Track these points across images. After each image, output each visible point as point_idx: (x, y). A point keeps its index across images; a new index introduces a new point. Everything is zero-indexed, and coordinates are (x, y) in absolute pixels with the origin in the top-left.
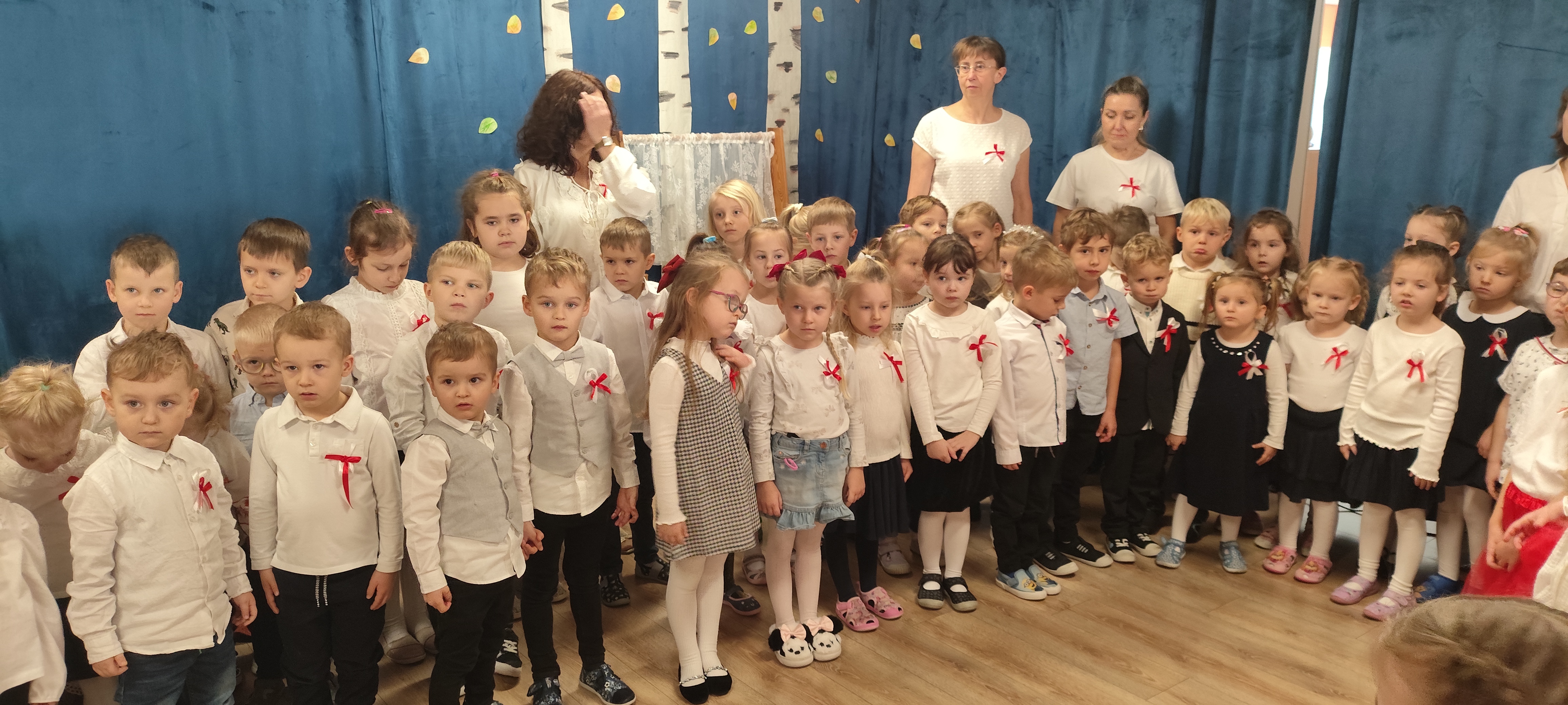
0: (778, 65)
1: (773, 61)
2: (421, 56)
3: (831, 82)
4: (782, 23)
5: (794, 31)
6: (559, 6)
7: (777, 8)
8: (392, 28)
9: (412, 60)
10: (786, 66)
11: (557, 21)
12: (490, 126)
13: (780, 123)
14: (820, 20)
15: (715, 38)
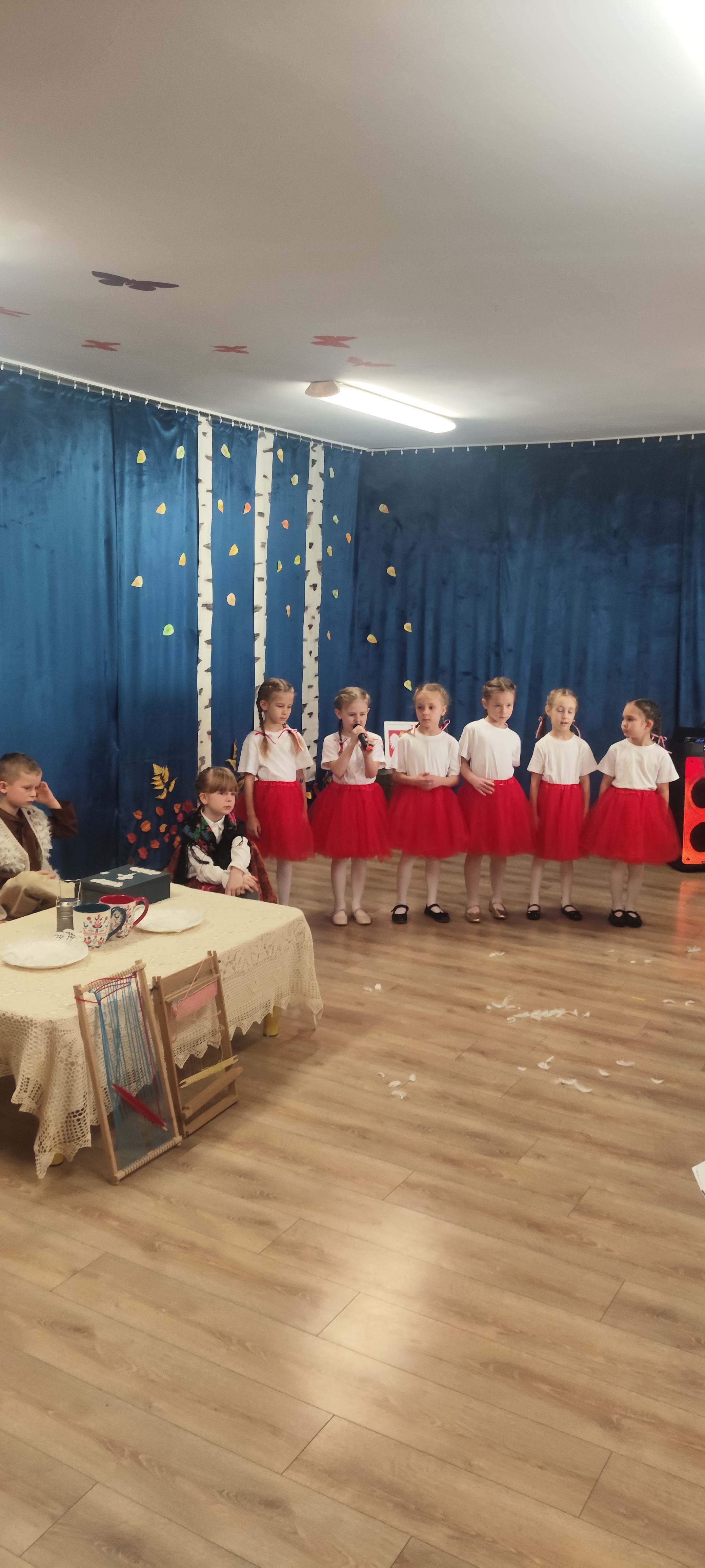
0: (310, 586)
1: (308, 583)
2: (139, 582)
3: (336, 597)
4: (313, 557)
5: (318, 562)
6: (206, 546)
7: (310, 547)
8: (127, 564)
9: (133, 584)
10: (314, 586)
11: (205, 557)
12: (169, 630)
13: (310, 626)
14: (331, 554)
15: (280, 567)
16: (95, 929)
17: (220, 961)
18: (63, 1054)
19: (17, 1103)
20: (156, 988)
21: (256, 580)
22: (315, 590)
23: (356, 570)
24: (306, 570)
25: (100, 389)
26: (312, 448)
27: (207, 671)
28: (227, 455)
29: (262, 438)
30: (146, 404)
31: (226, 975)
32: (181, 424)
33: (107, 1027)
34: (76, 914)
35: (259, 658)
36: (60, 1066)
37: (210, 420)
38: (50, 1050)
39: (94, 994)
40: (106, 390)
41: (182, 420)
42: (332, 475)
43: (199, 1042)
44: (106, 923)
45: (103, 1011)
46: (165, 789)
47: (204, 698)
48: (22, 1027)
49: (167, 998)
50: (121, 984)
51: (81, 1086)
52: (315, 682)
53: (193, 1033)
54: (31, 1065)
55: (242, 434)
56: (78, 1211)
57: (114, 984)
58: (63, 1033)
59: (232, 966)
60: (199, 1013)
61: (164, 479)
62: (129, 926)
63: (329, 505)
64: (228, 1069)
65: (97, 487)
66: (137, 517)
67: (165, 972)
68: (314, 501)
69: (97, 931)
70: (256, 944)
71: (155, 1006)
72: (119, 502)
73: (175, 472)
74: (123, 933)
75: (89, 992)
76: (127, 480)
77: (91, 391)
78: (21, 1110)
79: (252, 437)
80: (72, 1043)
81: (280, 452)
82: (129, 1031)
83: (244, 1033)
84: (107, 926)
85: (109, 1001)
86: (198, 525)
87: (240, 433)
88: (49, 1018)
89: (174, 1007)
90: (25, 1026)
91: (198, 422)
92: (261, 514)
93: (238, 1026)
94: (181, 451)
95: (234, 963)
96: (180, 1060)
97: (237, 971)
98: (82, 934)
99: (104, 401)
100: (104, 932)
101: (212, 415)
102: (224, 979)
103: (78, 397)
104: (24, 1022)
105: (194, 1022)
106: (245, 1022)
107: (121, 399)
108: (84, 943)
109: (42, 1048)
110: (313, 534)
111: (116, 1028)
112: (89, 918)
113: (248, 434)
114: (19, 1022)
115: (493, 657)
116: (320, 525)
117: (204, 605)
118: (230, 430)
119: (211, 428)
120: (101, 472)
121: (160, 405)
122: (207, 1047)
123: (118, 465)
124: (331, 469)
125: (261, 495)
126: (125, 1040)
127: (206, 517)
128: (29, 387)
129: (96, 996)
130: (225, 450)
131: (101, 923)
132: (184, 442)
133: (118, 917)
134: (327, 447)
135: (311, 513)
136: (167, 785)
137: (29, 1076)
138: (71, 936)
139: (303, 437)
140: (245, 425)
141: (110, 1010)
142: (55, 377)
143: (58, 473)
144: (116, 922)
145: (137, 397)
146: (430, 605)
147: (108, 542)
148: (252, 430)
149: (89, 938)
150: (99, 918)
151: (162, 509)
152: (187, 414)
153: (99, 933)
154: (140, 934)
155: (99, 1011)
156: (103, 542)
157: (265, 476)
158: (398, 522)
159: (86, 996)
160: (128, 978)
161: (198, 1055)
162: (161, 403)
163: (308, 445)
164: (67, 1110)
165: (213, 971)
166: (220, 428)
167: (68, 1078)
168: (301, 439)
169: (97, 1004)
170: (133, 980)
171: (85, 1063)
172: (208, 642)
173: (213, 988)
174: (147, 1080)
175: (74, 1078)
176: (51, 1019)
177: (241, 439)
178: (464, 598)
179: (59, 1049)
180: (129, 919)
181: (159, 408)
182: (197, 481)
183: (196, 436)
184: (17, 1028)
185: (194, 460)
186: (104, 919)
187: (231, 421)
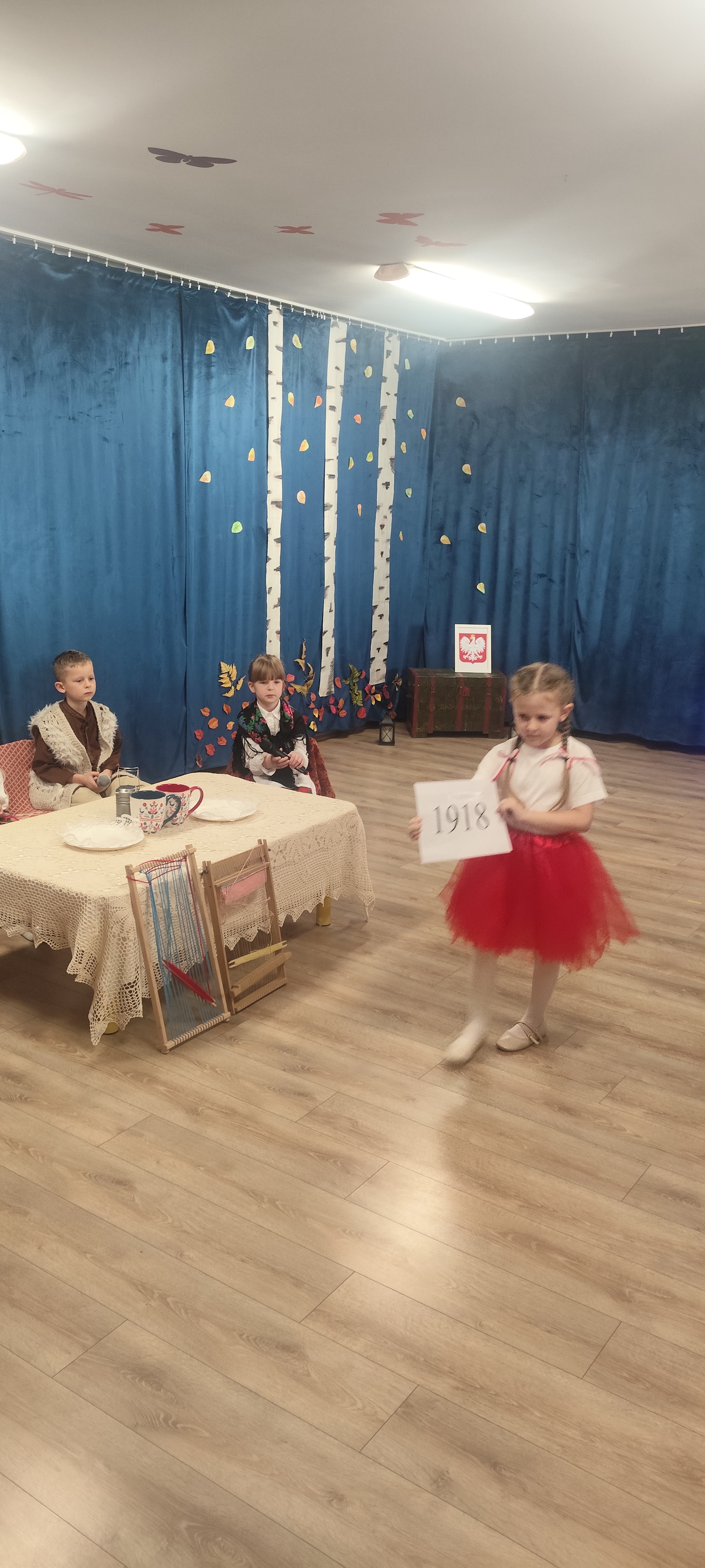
0: (383, 484)
1: (380, 481)
2: (207, 477)
3: (409, 497)
4: (386, 453)
5: (391, 459)
6: (276, 441)
7: (383, 444)
8: (195, 460)
9: (201, 480)
10: (387, 485)
11: (275, 452)
12: (237, 527)
13: (382, 526)
14: (405, 452)
15: (352, 464)
16: (150, 816)
17: (270, 850)
18: (115, 930)
19: (72, 973)
20: (206, 872)
21: (326, 477)
22: (387, 488)
23: (430, 468)
24: (379, 467)
25: (169, 276)
26: (387, 338)
27: (276, 570)
28: (299, 346)
29: (335, 328)
30: (215, 292)
31: (276, 864)
32: (251, 313)
33: (158, 907)
34: (133, 800)
35: (329, 558)
36: (113, 942)
37: (281, 309)
38: (103, 925)
39: (145, 875)
40: (174, 278)
41: (252, 308)
42: (408, 367)
43: (249, 927)
44: (161, 810)
45: (154, 891)
46: (233, 687)
47: (273, 598)
48: (78, 903)
49: (217, 883)
50: (171, 867)
51: (133, 960)
52: (386, 583)
53: (244, 918)
54: (85, 938)
55: (314, 323)
56: (128, 1076)
57: (165, 866)
58: (115, 910)
59: (282, 855)
60: (250, 898)
61: (233, 370)
62: (184, 814)
63: (404, 399)
64: (277, 952)
65: (165, 380)
66: (206, 409)
67: (214, 859)
68: (388, 394)
69: (152, 817)
70: (308, 835)
71: (205, 889)
72: (188, 394)
73: (244, 363)
74: (178, 820)
75: (140, 872)
76: (196, 371)
77: (160, 278)
78: (76, 980)
79: (324, 327)
80: (124, 919)
81: (353, 343)
82: (180, 912)
83: (295, 920)
84: (162, 813)
85: (160, 882)
86: (268, 418)
87: (312, 323)
88: (102, 895)
89: (224, 891)
90: (80, 902)
91: (268, 310)
92: (333, 408)
93: (289, 914)
94: (251, 341)
95: (285, 852)
96: (231, 942)
97: (287, 860)
98: (138, 820)
99: (173, 289)
100: (159, 818)
101: (283, 304)
102: (274, 867)
103: (146, 285)
104: (79, 898)
105: (244, 907)
106: (295, 910)
107: (190, 287)
108: (141, 828)
109: (96, 923)
110: (387, 429)
111: (167, 908)
112: (145, 805)
113: (319, 324)
114: (75, 898)
115: (568, 557)
116: (393, 419)
117: (273, 503)
118: (301, 320)
119: (282, 317)
120: (169, 362)
121: (229, 293)
122: (257, 931)
123: (186, 356)
124: (407, 361)
125: (333, 387)
126: (175, 921)
127: (276, 410)
128: (97, 274)
129: (147, 876)
130: (296, 341)
131: (156, 809)
132: (254, 332)
133: (173, 805)
134: (402, 337)
135: (385, 407)
136: (235, 683)
137: (84, 949)
138: (129, 821)
139: (377, 327)
140: (318, 314)
141: (161, 891)
142: (123, 264)
143: (126, 363)
144: (171, 810)
145: (206, 285)
146: (506, 504)
147: (176, 435)
148: (324, 319)
149: (145, 824)
150: (154, 805)
151: (231, 402)
152: (257, 303)
153: (154, 819)
154: (196, 822)
155: (150, 890)
156: (171, 435)
157: (337, 368)
158: (475, 417)
159: (138, 876)
160: (178, 861)
161: (248, 939)
162: (230, 291)
163: (382, 335)
164: (119, 982)
165: (263, 858)
166: (291, 317)
167: (121, 952)
168: (376, 329)
169: (148, 884)
170: (183, 863)
171: (137, 939)
172: (277, 540)
173: (263, 876)
174: (197, 959)
175: (127, 952)
176: (104, 896)
177: (313, 328)
178: (540, 497)
179: (112, 925)
180: (184, 807)
181: (228, 296)
182: (267, 373)
183: (266, 325)
184: (73, 904)
185: (263, 350)
186: (159, 806)
187: (302, 309)
